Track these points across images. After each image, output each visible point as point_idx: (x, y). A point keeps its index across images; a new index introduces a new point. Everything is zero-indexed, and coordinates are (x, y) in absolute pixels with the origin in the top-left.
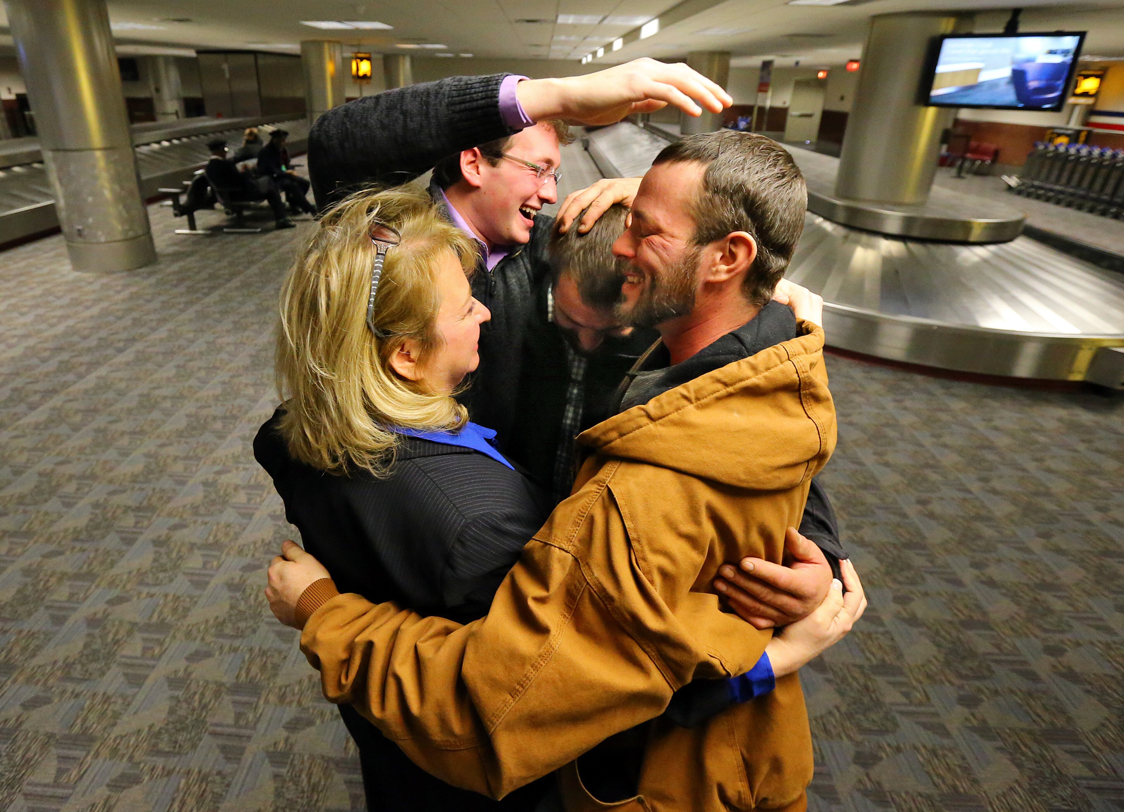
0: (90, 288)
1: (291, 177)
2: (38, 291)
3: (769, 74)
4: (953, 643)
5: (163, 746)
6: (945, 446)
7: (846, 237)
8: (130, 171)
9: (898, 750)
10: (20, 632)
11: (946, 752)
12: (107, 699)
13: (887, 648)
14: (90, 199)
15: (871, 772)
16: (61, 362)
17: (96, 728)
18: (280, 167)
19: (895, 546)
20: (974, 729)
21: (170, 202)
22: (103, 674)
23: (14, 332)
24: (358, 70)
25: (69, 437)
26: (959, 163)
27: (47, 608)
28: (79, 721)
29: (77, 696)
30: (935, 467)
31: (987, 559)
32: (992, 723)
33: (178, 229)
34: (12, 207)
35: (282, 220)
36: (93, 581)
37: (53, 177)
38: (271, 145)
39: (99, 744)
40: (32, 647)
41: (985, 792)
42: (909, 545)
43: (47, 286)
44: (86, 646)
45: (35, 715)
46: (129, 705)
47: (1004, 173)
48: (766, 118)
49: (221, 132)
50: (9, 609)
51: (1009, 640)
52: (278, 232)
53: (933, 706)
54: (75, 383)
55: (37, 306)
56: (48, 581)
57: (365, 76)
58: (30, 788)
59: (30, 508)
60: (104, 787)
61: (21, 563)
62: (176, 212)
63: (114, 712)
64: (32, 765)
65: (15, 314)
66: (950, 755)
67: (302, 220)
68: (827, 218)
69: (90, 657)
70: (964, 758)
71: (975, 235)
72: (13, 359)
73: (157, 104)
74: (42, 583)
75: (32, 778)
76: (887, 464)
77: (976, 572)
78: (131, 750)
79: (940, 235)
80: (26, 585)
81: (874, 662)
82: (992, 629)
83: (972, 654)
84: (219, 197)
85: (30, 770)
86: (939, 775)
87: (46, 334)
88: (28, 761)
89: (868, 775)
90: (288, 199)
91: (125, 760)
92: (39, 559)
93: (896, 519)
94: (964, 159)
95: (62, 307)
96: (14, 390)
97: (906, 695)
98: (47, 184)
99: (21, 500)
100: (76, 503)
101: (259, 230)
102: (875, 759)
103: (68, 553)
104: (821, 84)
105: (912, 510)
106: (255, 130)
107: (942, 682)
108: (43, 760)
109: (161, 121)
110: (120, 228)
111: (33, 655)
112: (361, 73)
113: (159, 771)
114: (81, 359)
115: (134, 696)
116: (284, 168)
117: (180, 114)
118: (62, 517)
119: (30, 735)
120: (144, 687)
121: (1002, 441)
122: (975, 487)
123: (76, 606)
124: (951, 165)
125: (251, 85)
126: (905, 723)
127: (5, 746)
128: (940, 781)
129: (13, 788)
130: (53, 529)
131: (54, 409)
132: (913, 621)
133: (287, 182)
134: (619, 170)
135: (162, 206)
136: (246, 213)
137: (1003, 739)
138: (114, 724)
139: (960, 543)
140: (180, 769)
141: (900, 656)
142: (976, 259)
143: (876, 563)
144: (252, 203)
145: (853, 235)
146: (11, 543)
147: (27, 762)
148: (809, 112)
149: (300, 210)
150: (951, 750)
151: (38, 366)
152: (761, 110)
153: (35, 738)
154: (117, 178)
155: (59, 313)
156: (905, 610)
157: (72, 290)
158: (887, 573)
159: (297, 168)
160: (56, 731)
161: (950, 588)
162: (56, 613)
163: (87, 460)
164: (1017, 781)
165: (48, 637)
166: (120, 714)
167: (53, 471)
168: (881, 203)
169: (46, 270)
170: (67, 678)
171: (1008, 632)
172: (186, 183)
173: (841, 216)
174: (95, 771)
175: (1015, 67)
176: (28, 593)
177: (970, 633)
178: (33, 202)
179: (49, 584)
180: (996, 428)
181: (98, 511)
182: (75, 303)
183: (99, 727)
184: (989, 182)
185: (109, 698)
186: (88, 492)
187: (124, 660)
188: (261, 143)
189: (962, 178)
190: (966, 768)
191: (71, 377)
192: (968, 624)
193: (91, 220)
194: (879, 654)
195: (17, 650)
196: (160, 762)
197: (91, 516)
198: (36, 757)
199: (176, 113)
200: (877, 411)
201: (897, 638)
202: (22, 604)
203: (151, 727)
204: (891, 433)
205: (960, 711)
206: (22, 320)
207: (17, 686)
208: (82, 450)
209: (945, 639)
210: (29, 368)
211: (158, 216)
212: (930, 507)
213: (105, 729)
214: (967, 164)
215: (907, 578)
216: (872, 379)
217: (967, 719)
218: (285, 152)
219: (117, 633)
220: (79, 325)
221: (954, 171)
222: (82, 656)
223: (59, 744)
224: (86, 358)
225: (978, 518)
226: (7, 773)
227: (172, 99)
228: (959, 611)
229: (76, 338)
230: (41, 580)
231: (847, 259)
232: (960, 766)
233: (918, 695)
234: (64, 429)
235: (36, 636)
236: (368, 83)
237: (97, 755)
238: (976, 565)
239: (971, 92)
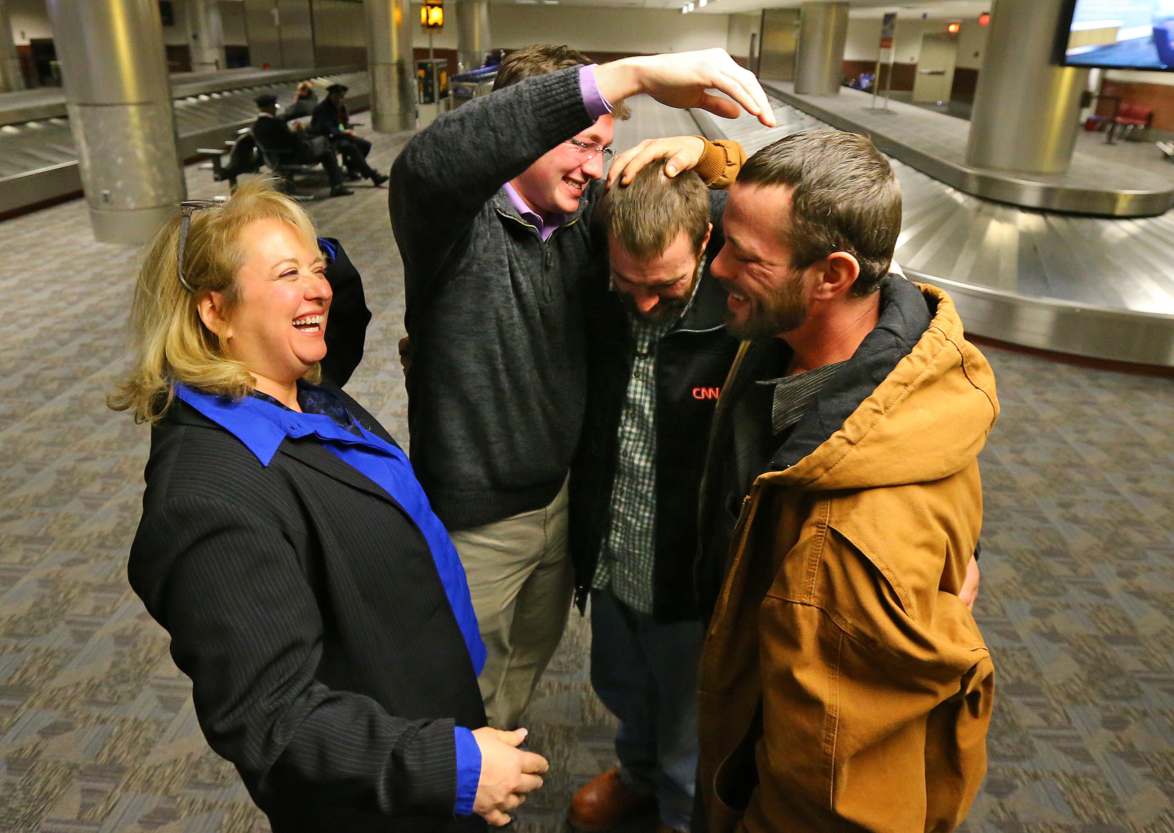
0: (116, 261)
1: (349, 137)
2: (55, 264)
3: (892, 27)
4: (1097, 659)
5: (204, 777)
6: (1090, 442)
7: (979, 210)
8: (167, 129)
9: (1035, 777)
10: (37, 650)
11: (1089, 780)
12: (138, 725)
13: (1024, 666)
14: (120, 160)
15: (1005, 801)
16: (82, 345)
17: (126, 758)
18: (337, 126)
19: (1033, 553)
20: (1120, 755)
21: (209, 165)
22: (133, 697)
23: (27, 311)
24: (428, 18)
25: (92, 430)
26: (1109, 127)
27: (69, 623)
28: (106, 751)
29: (104, 722)
30: (1079, 466)
31: (1137, 568)
32: (1140, 747)
33: (218, 195)
34: (26, 169)
35: (338, 187)
36: (121, 593)
37: (79, 135)
38: (328, 102)
39: (129, 776)
40: (51, 667)
41: (1131, 823)
42: (1050, 553)
43: (65, 259)
44: (114, 665)
45: (54, 744)
46: (164, 731)
47: (1158, 139)
48: (889, 76)
49: (268, 85)
50: (24, 624)
51: (1159, 656)
52: (333, 200)
53: (1075, 729)
54: (99, 369)
55: (54, 281)
56: (69, 593)
57: (435, 25)
58: (49, 825)
59: (47, 510)
60: (136, 824)
61: (39, 572)
62: (217, 175)
63: (146, 739)
64: (52, 800)
65: (27, 291)
66: (1093, 782)
67: (361, 187)
68: (957, 189)
69: (119, 678)
70: (1108, 786)
71: (1121, 208)
72: (26, 341)
73: (193, 53)
74: (62, 595)
75: (52, 815)
76: (1025, 463)
77: (1124, 582)
78: (166, 782)
79: (1084, 208)
80: (43, 597)
81: (1010, 681)
82: (1141, 644)
83: (1119, 672)
84: (266, 159)
85: (50, 805)
86: (1080, 805)
87: (65, 313)
88: (47, 795)
89: (1001, 805)
90: (345, 162)
91: (159, 793)
92: (59, 568)
93: (1035, 524)
94: (1115, 124)
95: (82, 282)
96: (27, 376)
97: (1045, 718)
98: (72, 144)
99: (37, 501)
100: (101, 505)
101: (312, 197)
102: (1011, 788)
103: (92, 561)
104: (953, 39)
105: (1053, 515)
106: (309, 84)
107: (1085, 703)
108: (64, 794)
109: (198, 72)
110: (152, 193)
111: (52, 677)
112: (431, 22)
113: (199, 805)
114: (105, 342)
115: (170, 721)
116: (341, 128)
117: (220, 64)
118: (84, 520)
119: (49, 765)
120: (181, 712)
121: (1154, 437)
122: (1124, 488)
123: (101, 620)
124: (1101, 130)
125: (304, 33)
126: (1042, 747)
127: (21, 779)
128: (1082, 812)
129: (29, 826)
130: (75, 534)
131: (73, 398)
132: (1053, 636)
133: (345, 143)
134: (725, 132)
135: (200, 169)
136: (297, 178)
137: (1153, 766)
138: (148, 753)
139: (1106, 550)
140: (224, 802)
141: (1038, 675)
142: (1123, 235)
143: (1012, 573)
144: (304, 167)
145: (987, 207)
146: (26, 550)
147: (46, 797)
148: (940, 69)
149: (359, 175)
150: (1094, 778)
151: (55, 350)
152: (884, 67)
153: (55, 770)
154: (152, 138)
155: (79, 289)
156: (1044, 623)
157: (94, 264)
158: (1025, 584)
159: (355, 128)
160: (79, 762)
161: (1094, 599)
162: (78, 628)
163: (113, 457)
164: (1166, 811)
165: (69, 656)
166: (154, 742)
167: (74, 469)
168: (1017, 172)
169: (64, 240)
170: (92, 701)
171: (1158, 647)
172: (229, 143)
173: (973, 186)
174: (126, 805)
175: (1157, 26)
176: (45, 606)
177: (1116, 648)
178: (50, 163)
179: (71, 596)
180: (1148, 424)
181: (126, 514)
182: (98, 278)
183: (129, 757)
184: (1143, 149)
185: (141, 724)
186: (116, 492)
187: (157, 681)
188: (316, 99)
189: (1114, 144)
190: (1111, 797)
191: (93, 362)
192: (1114, 639)
193: (119, 184)
194: (1015, 673)
195: (33, 670)
196: (200, 795)
197: (118, 520)
198: (57, 791)
199: (216, 63)
200: (1013, 404)
201: (1035, 654)
202: (40, 619)
203: (189, 757)
204: (1031, 429)
205: (1106, 735)
206: (37, 297)
207: (32, 711)
208: (107, 445)
209: (1089, 656)
210: (45, 352)
211: (195, 180)
212: (1073, 511)
213: (136, 759)
214: (1118, 129)
215: (1046, 588)
216: (1009, 368)
217: (1112, 743)
218: (343, 109)
219: (149, 651)
220: (103, 304)
221: (1104, 136)
222: (109, 677)
223: (82, 775)
224: (111, 342)
225: (1128, 522)
226: (23, 809)
227: (211, 47)
228: (1104, 623)
229: (99, 318)
230: (60, 592)
231: (981, 234)
232: (1103, 794)
233: (1058, 717)
234: (86, 421)
235: (56, 654)
236: (439, 33)
237: (127, 787)
238: (1123, 574)
239: (1110, 51)
